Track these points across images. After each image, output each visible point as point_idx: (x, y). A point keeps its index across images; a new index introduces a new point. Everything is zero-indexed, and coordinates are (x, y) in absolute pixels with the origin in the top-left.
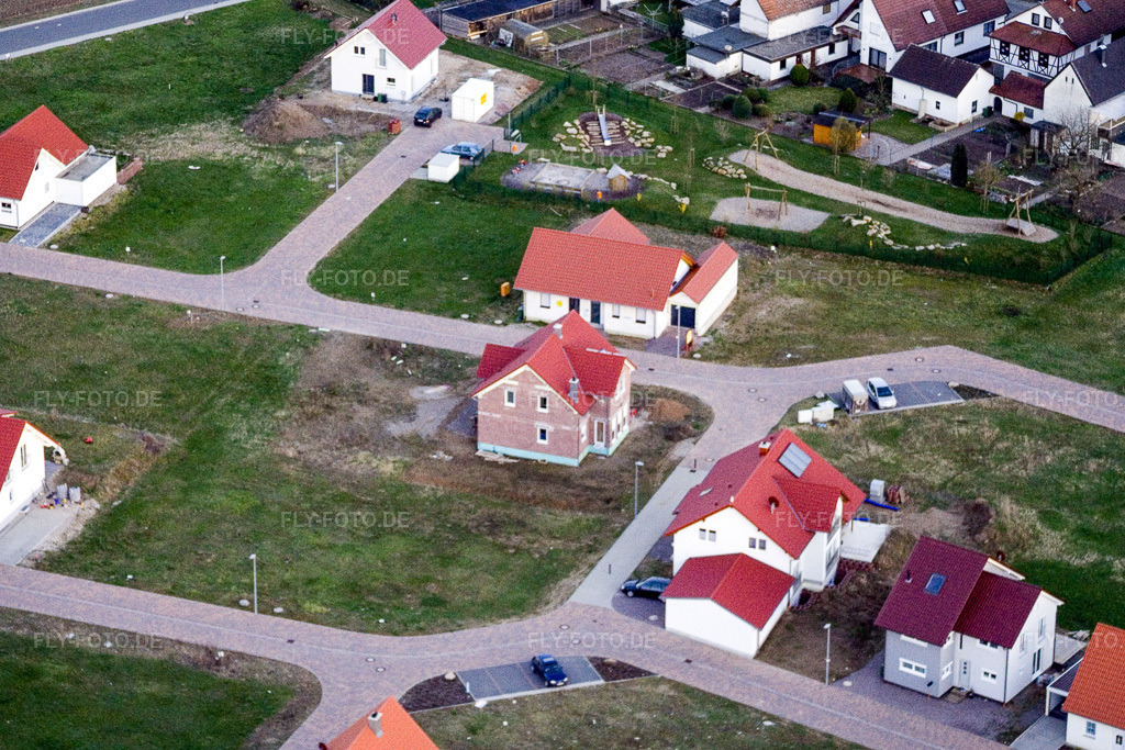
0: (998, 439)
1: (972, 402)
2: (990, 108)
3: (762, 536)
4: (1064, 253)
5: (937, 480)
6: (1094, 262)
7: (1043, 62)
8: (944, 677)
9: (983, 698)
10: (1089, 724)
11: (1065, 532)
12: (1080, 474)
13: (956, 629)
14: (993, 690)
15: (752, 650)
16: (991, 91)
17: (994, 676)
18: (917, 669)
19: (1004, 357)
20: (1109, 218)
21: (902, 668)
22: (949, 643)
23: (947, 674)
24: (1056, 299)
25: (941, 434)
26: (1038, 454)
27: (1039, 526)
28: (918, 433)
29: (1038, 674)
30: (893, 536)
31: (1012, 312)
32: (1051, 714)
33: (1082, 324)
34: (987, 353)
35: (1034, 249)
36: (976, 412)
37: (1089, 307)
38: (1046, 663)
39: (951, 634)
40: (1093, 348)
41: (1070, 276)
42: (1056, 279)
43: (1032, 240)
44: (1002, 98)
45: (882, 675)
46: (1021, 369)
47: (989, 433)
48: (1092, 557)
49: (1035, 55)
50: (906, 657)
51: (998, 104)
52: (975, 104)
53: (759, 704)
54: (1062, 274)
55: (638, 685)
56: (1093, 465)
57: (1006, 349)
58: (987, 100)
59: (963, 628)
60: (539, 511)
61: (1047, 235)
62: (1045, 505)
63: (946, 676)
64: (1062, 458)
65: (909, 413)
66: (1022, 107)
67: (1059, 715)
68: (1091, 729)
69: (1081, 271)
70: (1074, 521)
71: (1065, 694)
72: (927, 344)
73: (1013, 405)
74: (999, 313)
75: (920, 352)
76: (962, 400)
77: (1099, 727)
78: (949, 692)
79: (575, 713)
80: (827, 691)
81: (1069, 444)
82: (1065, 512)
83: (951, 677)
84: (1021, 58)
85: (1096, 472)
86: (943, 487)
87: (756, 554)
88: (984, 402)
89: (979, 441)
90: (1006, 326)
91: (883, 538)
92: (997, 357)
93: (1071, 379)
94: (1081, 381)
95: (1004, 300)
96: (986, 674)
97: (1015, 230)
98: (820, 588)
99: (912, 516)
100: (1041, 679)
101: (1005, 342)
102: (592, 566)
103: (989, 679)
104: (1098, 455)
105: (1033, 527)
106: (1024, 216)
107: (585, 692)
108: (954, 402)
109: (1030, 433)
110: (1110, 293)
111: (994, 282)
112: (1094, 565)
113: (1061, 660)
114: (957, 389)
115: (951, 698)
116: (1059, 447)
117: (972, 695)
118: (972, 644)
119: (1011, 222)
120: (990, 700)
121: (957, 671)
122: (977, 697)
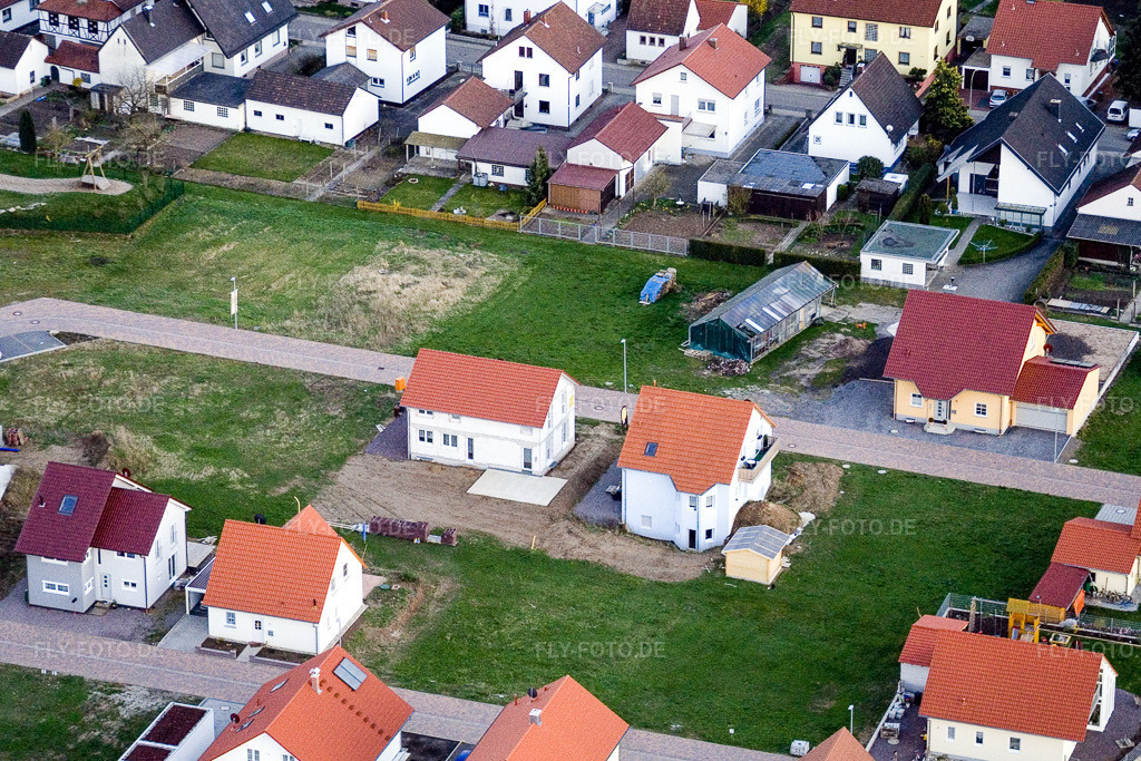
0: (105, 376)
1: (73, 346)
2: (47, 77)
4: (140, 202)
5: (53, 422)
6: (170, 208)
7: (93, 29)
8: (86, 592)
9: (126, 607)
10: (229, 614)
11: (181, 452)
12: (187, 399)
13: (93, 545)
14: (134, 598)
16: (47, 61)
17: (134, 585)
18: (60, 588)
19: (99, 302)
20: (178, 167)
21: (45, 590)
22: (88, 559)
23: (89, 589)
24: (140, 245)
25: (49, 379)
26: (144, 386)
27: (155, 449)
28: (28, 380)
29: (174, 579)
30: (18, 473)
31: (99, 262)
32: (191, 613)
33: (167, 265)
34: (82, 301)
35: (111, 201)
36: (80, 354)
37: (172, 250)
38: (181, 568)
39: (89, 550)
40: (180, 286)
41: (149, 223)
42: (136, 228)
43: (109, 193)
44: (58, 67)
45: (27, 600)
46: (116, 312)
47: (95, 373)
48: (210, 471)
49: (84, 23)
50: (47, 578)
51: (54, 71)
52: (32, 74)
54: (141, 222)
56: (197, 389)
57: (99, 295)
58: (44, 70)
59: (99, 542)
61: (121, 188)
62: (158, 431)
63: (89, 591)
64: (167, 388)
65: (16, 363)
66: (78, 73)
67: (200, 612)
68: (231, 619)
69: (160, 217)
70: (187, 442)
71: (203, 591)
72: (22, 299)
73: (114, 345)
74: (87, 264)
75: (16, 306)
76: (64, 346)
77: (239, 616)
78: (93, 606)
81: (173, 374)
82: (178, 435)
83: (93, 592)
84: (71, 26)
85: (202, 395)
86: (59, 425)
88: (86, 345)
89: (86, 380)
90: (97, 274)
91: (9, 477)
92: (91, 304)
93: (165, 315)
94: (175, 316)
95: (90, 251)
96: (126, 583)
97: (91, 186)
99: (34, 455)
100: (178, 583)
101: (98, 289)
103: (130, 588)
104: (200, 380)
105: (150, 452)
106: (97, 172)
108: (57, 348)
109: (134, 368)
110: (189, 235)
111: (80, 236)
112: (212, 478)
113: (194, 564)
114: (56, 336)
115: (96, 611)
116: (164, 377)
117: (115, 606)
118: (110, 556)
119: (86, 179)
120: (133, 608)
121: (98, 585)
122: (120, 606)
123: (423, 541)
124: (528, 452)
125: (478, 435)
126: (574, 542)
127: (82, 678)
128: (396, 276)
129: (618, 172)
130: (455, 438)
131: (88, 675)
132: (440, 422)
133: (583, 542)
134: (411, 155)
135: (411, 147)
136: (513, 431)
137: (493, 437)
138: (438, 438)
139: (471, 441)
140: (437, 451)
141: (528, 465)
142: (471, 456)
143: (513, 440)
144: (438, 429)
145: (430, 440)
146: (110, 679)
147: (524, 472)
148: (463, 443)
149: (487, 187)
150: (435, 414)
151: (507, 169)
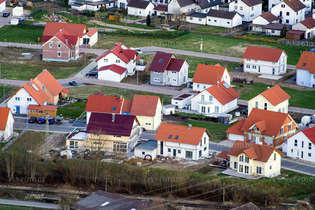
2: (154, 13)
3: (119, 59)
4: (178, 33)
6: (185, 36)
7: (167, 2)
9: (173, 86)
10: (198, 85)
13: (166, 69)
14: (175, 84)
15: (119, 81)
16: (154, 9)
17: (175, 80)
18: (158, 80)
19: (166, 48)
21: (154, 80)
22: (165, 73)
24: (177, 41)
29: (185, 83)
32: (189, 87)
34: (162, 47)
35: (170, 32)
37: (186, 42)
39: (165, 71)
41: (180, 37)
42: (176, 38)
44: (156, 11)
45: (150, 83)
49: (164, 1)
50: (155, 77)
52: (150, 12)
53: (123, 88)
54: (178, 37)
55: (94, 86)
58: (153, 11)
59: (168, 69)
60: (61, 68)
61: (173, 30)
65: (146, 55)
66: (162, 12)
67: (191, 87)
68: (198, 86)
69: (183, 37)
75: (146, 47)
77: (200, 85)
78: (165, 85)
79: (81, 89)
80: (138, 86)
83: (165, 82)
84: (161, 2)
87: (118, 64)
91: (145, 67)
96: (174, 80)
97: (165, 29)
98: (132, 75)
102: (77, 73)
103: (174, 81)
107: (83, 87)
110: (190, 40)
111: (161, 39)
117: (170, 86)
118: (170, 72)
120: (175, 86)
121: (167, 81)
122: (172, 86)
123: (246, 83)
124: (274, 70)
125: (261, 65)
126: (283, 85)
127: (163, 94)
128: (243, 48)
129: (305, 31)
130: (255, 67)
131: (164, 93)
132: (252, 62)
133: (286, 85)
134: (250, 30)
135: (250, 27)
136: (270, 64)
137: (265, 66)
138: (251, 67)
139: (259, 67)
140: (251, 70)
141: (274, 73)
142: (259, 71)
143: (270, 66)
144: (251, 64)
145: (249, 68)
146: (169, 94)
147: (272, 75)
148: (257, 67)
149: (270, 36)
150: (251, 60)
151: (276, 31)
